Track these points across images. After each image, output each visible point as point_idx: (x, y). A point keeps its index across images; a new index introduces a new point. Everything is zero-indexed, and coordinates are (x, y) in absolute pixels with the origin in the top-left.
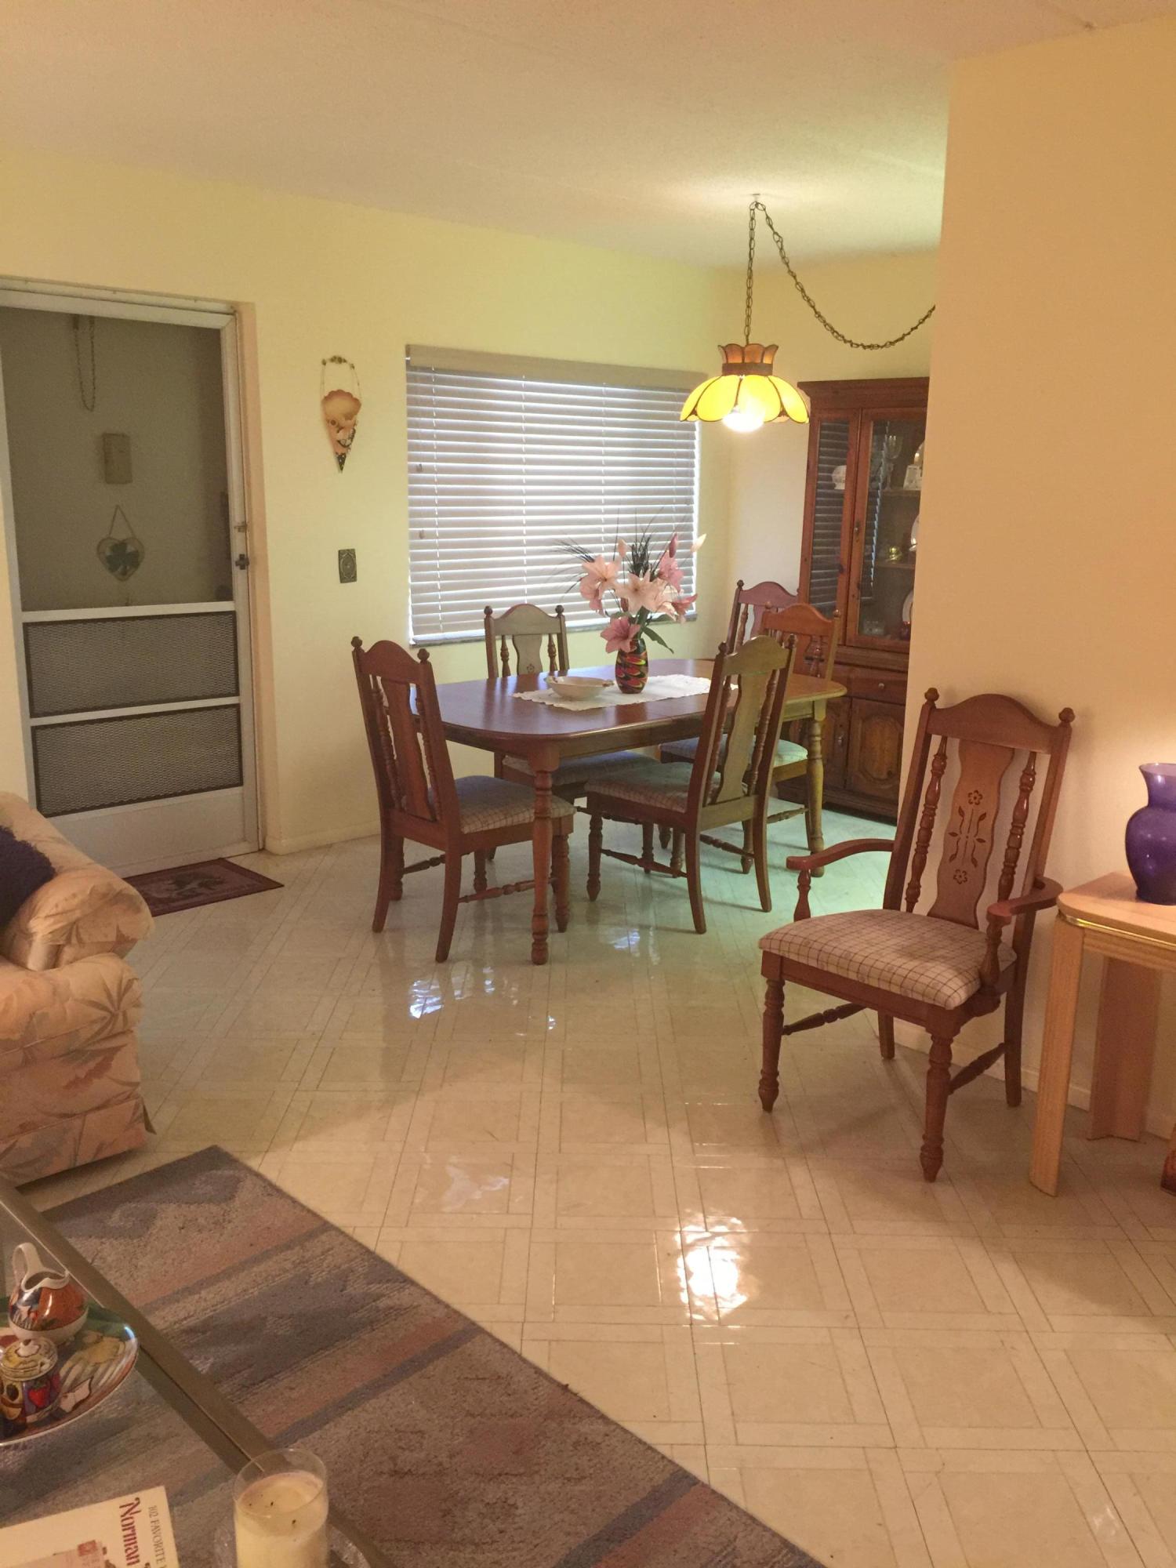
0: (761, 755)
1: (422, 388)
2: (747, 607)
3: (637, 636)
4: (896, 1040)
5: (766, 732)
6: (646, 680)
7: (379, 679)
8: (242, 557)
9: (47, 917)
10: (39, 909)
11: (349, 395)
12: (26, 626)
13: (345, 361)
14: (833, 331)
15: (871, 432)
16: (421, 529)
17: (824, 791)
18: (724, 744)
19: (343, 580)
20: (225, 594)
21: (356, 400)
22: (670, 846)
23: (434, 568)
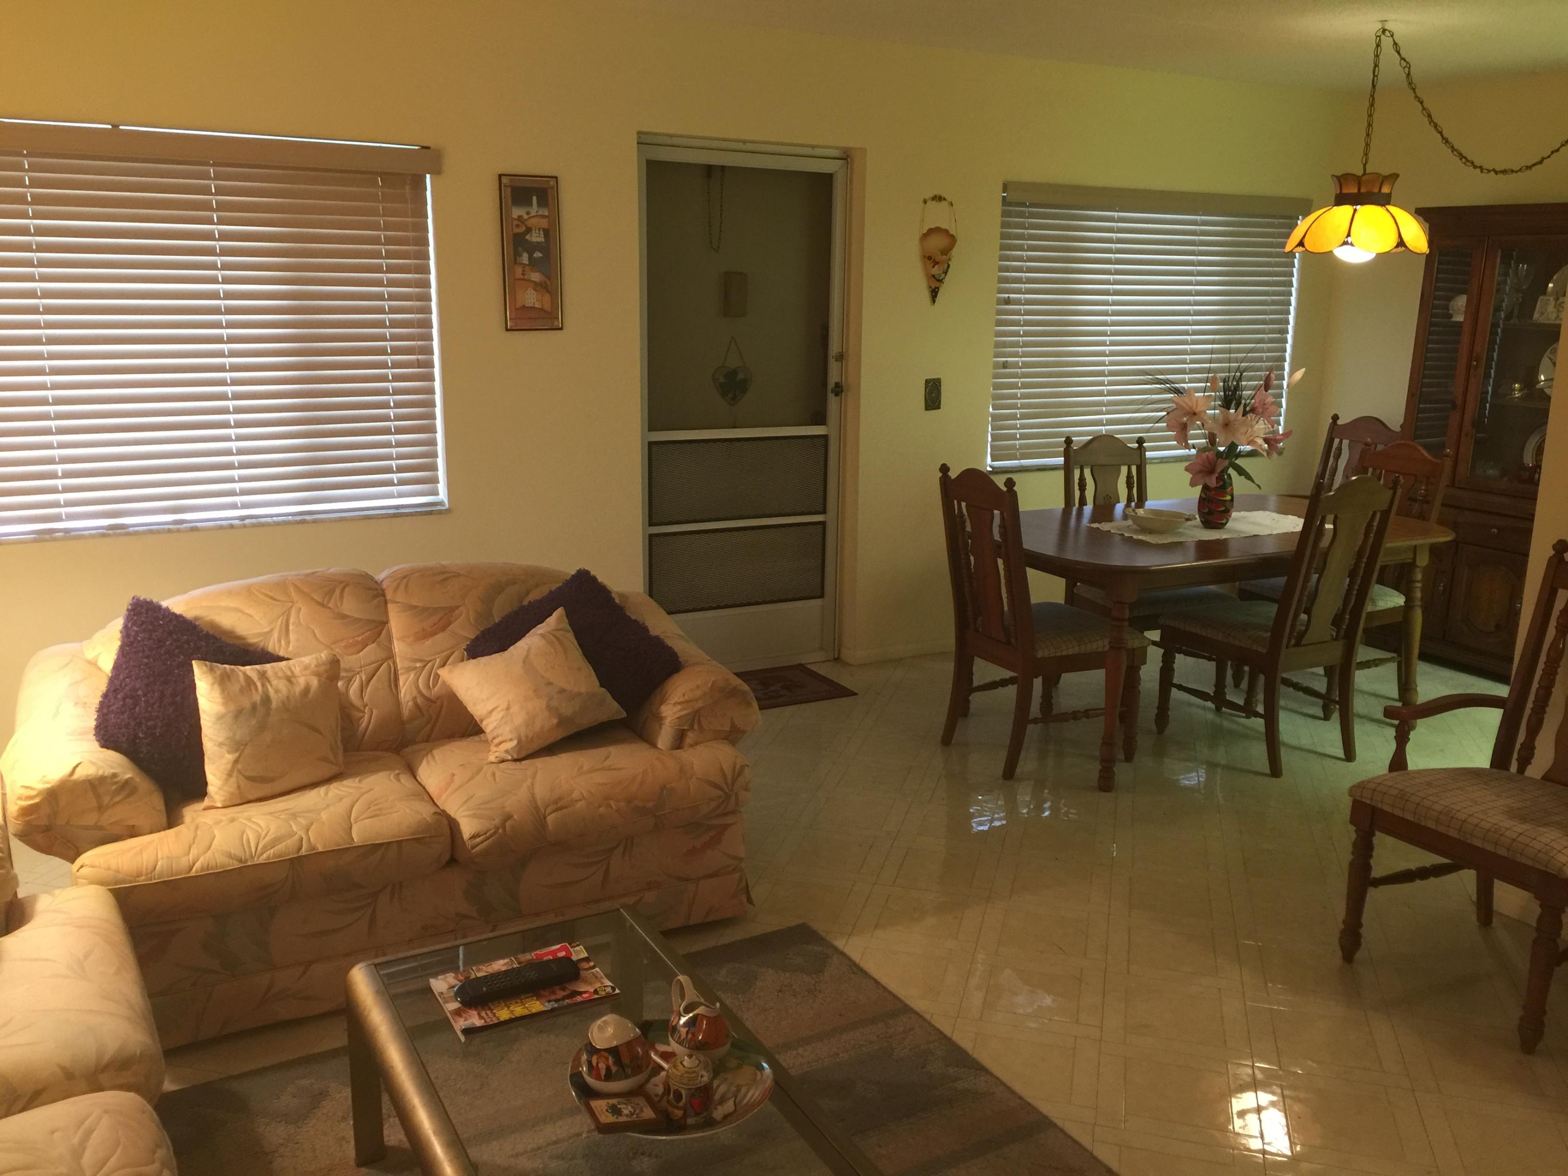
0: (1354, 598)
1: (1016, 222)
2: (1341, 442)
3: (1225, 470)
4: (1495, 907)
5: (1361, 574)
6: (1230, 516)
7: (963, 504)
8: (837, 385)
9: (675, 704)
10: (669, 696)
11: (946, 231)
12: (651, 444)
13: (945, 199)
14: (1461, 156)
15: (1499, 260)
16: (1005, 359)
17: (1421, 641)
18: (1314, 585)
19: (928, 407)
20: (820, 418)
21: (953, 236)
22: (1244, 685)
23: (1014, 397)
